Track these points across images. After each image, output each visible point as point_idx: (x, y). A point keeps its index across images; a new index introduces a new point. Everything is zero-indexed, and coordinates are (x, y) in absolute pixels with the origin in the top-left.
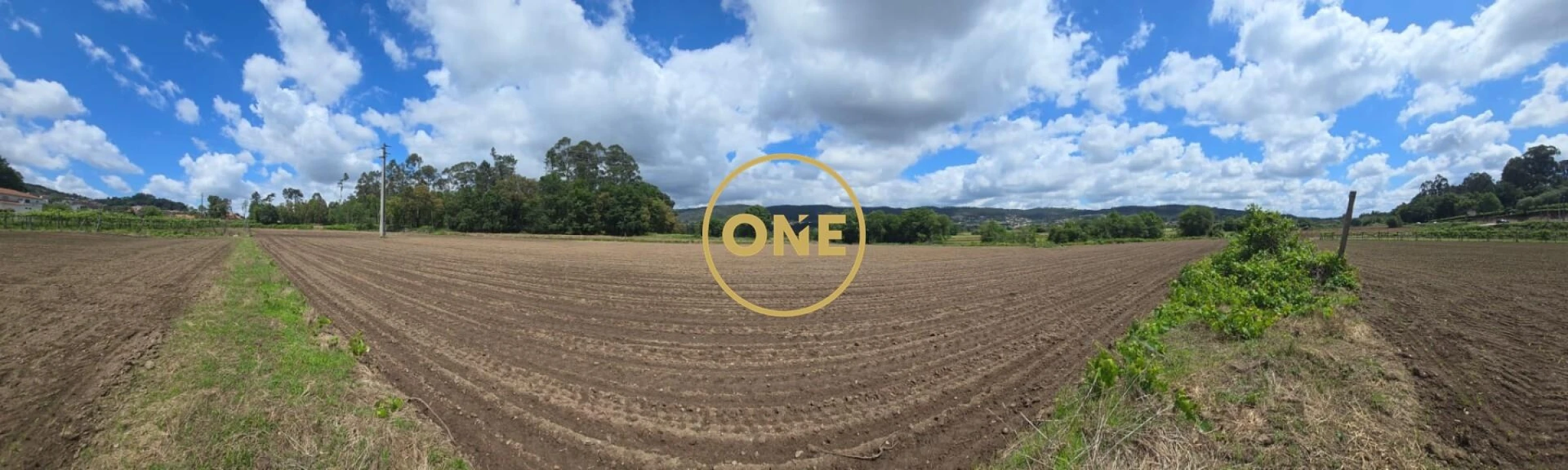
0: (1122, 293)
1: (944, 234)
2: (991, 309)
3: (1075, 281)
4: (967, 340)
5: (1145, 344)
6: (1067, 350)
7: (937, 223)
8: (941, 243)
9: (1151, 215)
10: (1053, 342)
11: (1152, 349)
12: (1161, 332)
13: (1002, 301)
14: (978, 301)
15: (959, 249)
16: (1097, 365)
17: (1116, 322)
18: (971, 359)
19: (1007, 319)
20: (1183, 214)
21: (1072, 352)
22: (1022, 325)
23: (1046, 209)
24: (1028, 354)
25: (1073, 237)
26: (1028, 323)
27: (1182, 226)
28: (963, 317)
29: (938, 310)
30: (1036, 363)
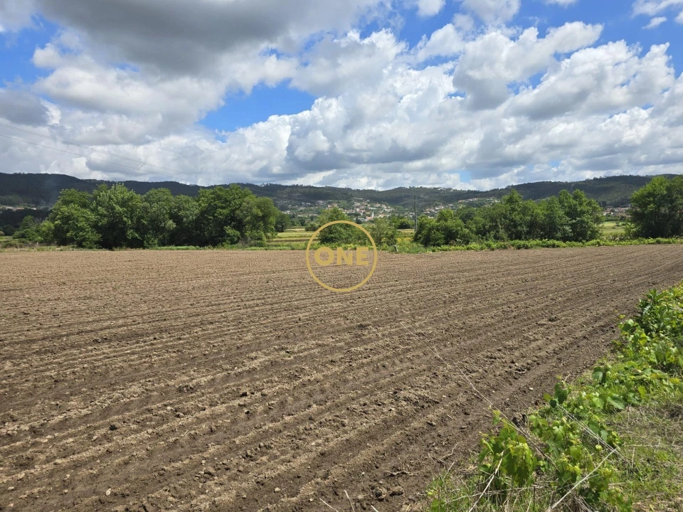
0: (530, 335)
1: (266, 230)
2: (333, 350)
3: (455, 309)
4: (297, 399)
5: (582, 426)
6: (443, 420)
7: (256, 211)
8: (261, 245)
9: (576, 197)
10: (423, 405)
11: (597, 437)
12: (609, 410)
13: (347, 336)
14: (313, 338)
15: (287, 255)
17: (522, 382)
18: (301, 428)
19: (354, 365)
20: (637, 193)
21: (450, 423)
22: (373, 376)
23: (412, 189)
24: (385, 421)
25: (450, 237)
26: (384, 372)
27: (637, 217)
28: (291, 363)
29: (253, 355)
30: (397, 435)
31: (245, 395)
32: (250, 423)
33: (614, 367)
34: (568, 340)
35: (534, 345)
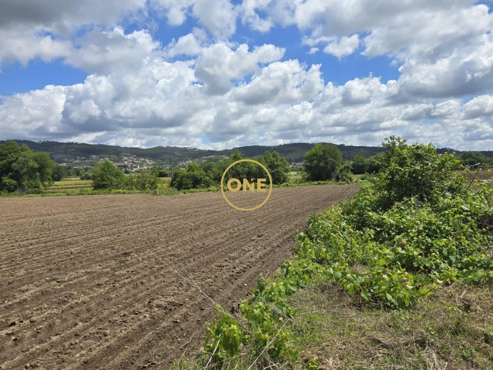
0: (246, 248)
1: (43, 180)
2: (100, 275)
3: (197, 234)
4: (64, 320)
5: (272, 306)
6: (185, 317)
7: (32, 164)
8: (39, 193)
9: (274, 156)
10: (170, 308)
11: (280, 312)
12: (289, 293)
13: (113, 263)
14: (83, 267)
15: (64, 199)
16: (218, 332)
17: (239, 282)
18: (67, 344)
19: (117, 285)
20: (307, 154)
21: (190, 319)
22: (133, 292)
23: (168, 148)
24: (140, 326)
25: (197, 183)
26: (142, 287)
27: (308, 169)
28: (62, 290)
29: (25, 288)
30: (150, 335)
31: (13, 324)
32: (17, 348)
33: (293, 264)
34: (268, 248)
35: (248, 254)
